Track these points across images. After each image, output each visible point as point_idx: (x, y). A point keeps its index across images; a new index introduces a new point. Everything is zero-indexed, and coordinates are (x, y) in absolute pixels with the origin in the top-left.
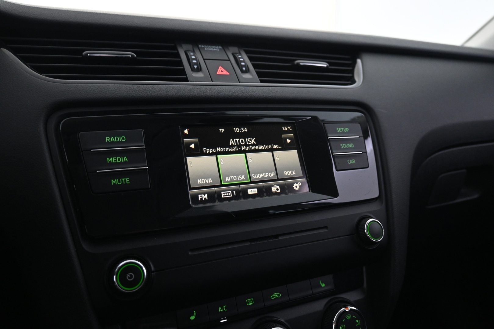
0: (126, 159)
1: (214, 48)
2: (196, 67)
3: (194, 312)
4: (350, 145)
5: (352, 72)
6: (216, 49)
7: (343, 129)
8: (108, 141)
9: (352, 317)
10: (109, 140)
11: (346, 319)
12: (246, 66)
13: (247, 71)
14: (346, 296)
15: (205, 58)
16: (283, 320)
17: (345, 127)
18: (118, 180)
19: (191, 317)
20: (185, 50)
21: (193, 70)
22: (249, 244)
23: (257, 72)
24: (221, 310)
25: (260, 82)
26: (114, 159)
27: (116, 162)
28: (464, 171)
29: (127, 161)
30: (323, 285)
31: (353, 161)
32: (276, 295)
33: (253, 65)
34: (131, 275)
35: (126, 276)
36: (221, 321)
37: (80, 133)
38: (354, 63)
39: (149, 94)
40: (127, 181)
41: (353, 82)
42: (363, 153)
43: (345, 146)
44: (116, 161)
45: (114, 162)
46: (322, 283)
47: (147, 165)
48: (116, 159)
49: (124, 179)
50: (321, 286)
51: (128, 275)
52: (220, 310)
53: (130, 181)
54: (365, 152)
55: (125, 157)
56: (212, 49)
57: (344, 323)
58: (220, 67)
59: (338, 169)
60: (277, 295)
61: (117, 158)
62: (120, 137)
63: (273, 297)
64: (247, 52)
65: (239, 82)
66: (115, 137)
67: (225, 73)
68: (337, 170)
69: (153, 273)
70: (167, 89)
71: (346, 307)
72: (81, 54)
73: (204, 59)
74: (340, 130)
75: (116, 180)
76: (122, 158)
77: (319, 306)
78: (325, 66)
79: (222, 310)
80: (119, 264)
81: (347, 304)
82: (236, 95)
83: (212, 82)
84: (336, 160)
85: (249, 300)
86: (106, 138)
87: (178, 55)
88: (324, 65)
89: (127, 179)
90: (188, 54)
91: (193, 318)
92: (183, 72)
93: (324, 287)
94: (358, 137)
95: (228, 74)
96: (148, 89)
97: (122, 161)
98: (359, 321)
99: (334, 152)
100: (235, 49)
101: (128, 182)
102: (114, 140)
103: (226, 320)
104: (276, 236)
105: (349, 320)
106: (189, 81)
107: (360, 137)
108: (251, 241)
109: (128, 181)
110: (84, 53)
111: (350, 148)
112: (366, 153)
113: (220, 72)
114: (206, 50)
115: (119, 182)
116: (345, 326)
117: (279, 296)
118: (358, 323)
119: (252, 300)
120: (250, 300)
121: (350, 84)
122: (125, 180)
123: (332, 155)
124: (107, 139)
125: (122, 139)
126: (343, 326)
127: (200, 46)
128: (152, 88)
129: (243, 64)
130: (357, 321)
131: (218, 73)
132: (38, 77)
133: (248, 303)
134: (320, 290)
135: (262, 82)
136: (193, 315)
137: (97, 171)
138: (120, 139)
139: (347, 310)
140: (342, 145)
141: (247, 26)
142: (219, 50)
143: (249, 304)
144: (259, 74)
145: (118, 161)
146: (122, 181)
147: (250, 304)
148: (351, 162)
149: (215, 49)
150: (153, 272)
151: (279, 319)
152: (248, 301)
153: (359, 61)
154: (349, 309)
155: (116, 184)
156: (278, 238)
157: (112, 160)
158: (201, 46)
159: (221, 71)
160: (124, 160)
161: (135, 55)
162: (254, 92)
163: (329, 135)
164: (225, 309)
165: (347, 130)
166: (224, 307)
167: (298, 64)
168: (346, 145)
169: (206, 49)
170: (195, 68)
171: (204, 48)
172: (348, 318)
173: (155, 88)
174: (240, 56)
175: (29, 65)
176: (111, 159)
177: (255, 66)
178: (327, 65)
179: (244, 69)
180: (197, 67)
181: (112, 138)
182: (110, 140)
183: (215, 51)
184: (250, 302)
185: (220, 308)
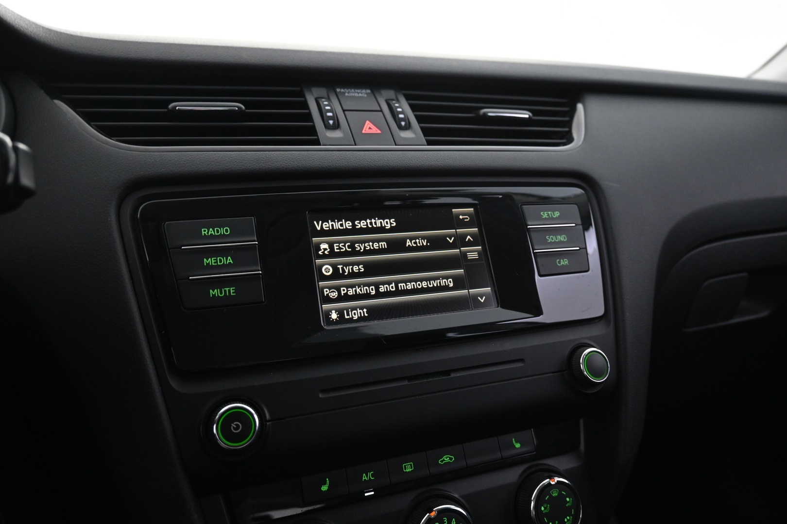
0: (230, 260)
1: (358, 93)
2: (331, 122)
3: (327, 479)
4: (562, 238)
5: (569, 124)
6: (362, 93)
7: (551, 214)
8: (204, 234)
9: (560, 493)
10: (206, 233)
11: (551, 496)
12: (406, 119)
13: (408, 127)
14: (552, 462)
15: (345, 108)
16: (456, 496)
17: (553, 211)
18: (219, 290)
20: (315, 97)
21: (328, 127)
22: (406, 383)
23: (422, 129)
24: (366, 478)
25: (426, 143)
26: (214, 260)
27: (216, 264)
28: (745, 274)
29: (232, 263)
30: (518, 445)
31: (564, 262)
32: (446, 459)
33: (417, 117)
34: (238, 426)
35: (231, 426)
36: (366, 494)
37: (167, 223)
38: (573, 111)
39: (264, 165)
40: (232, 291)
41: (570, 140)
42: (580, 249)
43: (553, 240)
44: (217, 262)
45: (213, 264)
46: (516, 442)
47: (260, 269)
48: (217, 260)
49: (227, 289)
50: (514, 446)
51: (232, 425)
52: (365, 478)
53: (236, 291)
54: (585, 247)
55: (229, 258)
56: (356, 95)
57: (547, 502)
58: (368, 122)
59: (542, 273)
60: (448, 459)
61: (218, 258)
62: (222, 229)
63: (442, 461)
64: (408, 98)
65: (396, 145)
66: (215, 229)
67: (375, 130)
68: (541, 275)
69: (268, 423)
70: (288, 158)
71: (551, 478)
72: (167, 107)
73: (344, 111)
74: (546, 215)
75: (216, 290)
76: (225, 258)
77: (511, 476)
78: (527, 116)
80: (221, 409)
81: (553, 474)
82: (390, 165)
83: (355, 145)
84: (539, 260)
85: (407, 465)
86: (203, 230)
87: (305, 105)
88: (525, 115)
89: (231, 289)
90: (321, 103)
91: (324, 488)
92: (313, 131)
93: (519, 448)
94: (574, 225)
95: (379, 132)
96: (262, 159)
97: (225, 263)
98: (571, 499)
99: (536, 247)
100: (390, 94)
101: (233, 293)
102: (213, 233)
103: (373, 493)
104: (447, 373)
105: (556, 497)
106: (321, 145)
107: (576, 225)
108: (410, 379)
109: (234, 291)
110: (171, 106)
111: (561, 242)
112: (585, 250)
113: (367, 129)
114: (347, 96)
115: (221, 293)
116: (549, 506)
117: (451, 460)
118: (569, 502)
119: (411, 465)
120: (409, 465)
121: (564, 144)
122: (229, 291)
123: (534, 253)
124: (204, 232)
125: (224, 231)
126: (545, 506)
127: (338, 90)
128: (268, 156)
129: (401, 116)
130: (568, 499)
131: (364, 132)
132: (107, 143)
133: (405, 469)
134: (512, 452)
135: (429, 143)
136: (325, 484)
137: (190, 278)
138: (222, 231)
139: (553, 483)
140: (549, 238)
141: (409, 58)
142: (366, 96)
143: (407, 470)
144: (426, 132)
145: (219, 264)
146: (225, 291)
147: (409, 470)
148: (562, 263)
149: (360, 95)
150: (269, 421)
151: (452, 493)
152: (405, 466)
153: (580, 106)
154: (556, 481)
155: (217, 295)
156: (450, 375)
157: (211, 261)
158: (340, 90)
159: (369, 128)
160: (228, 261)
161: (243, 107)
162: (417, 160)
163: (529, 223)
164: (372, 477)
165: (557, 214)
166: (370, 474)
167: (485, 114)
168: (554, 238)
169: (346, 94)
170: (330, 125)
171: (344, 93)
172: (554, 495)
173: (272, 156)
174: (397, 105)
175: (94, 125)
176: (210, 259)
177: (419, 119)
178: (529, 116)
179: (403, 123)
180: (333, 123)
181: (211, 229)
182: (208, 233)
183: (361, 97)
184: (408, 468)
185: (364, 474)
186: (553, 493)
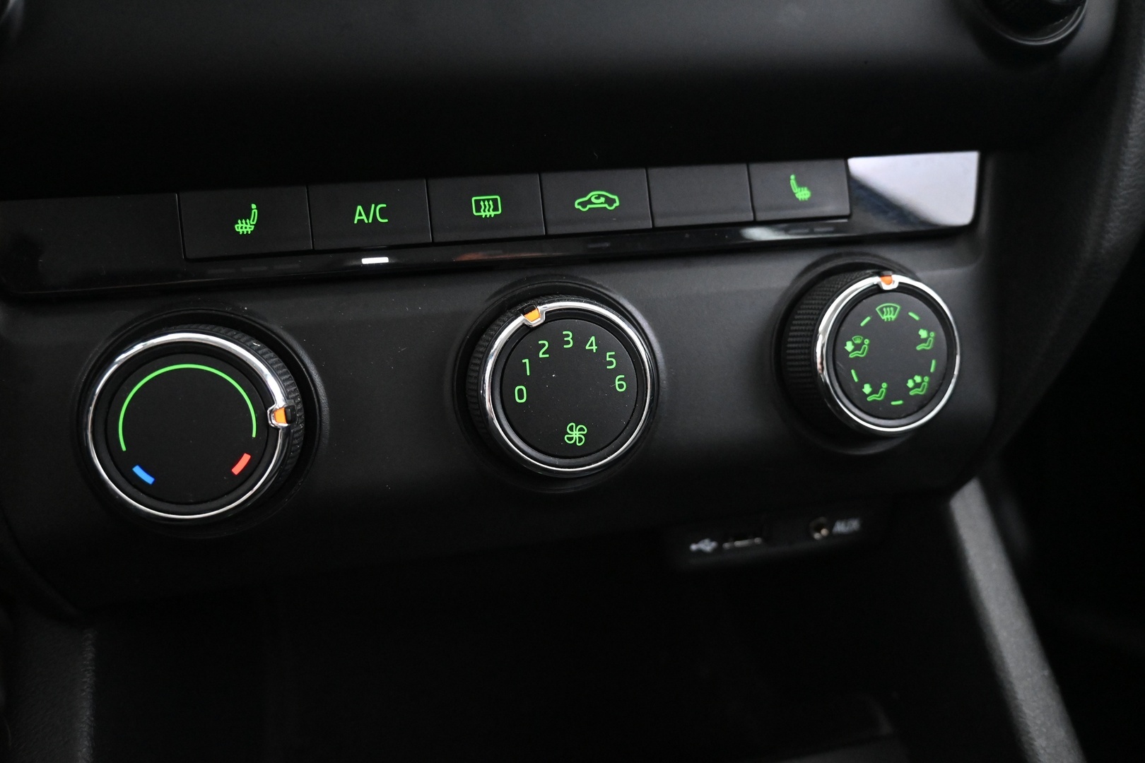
3: (254, 206)
9: (903, 317)
11: (876, 318)
19: (240, 225)
24: (364, 217)
30: (803, 194)
32: (597, 199)
36: (365, 260)
46: (801, 184)
50: (793, 194)
52: (360, 215)
57: (864, 332)
60: (602, 200)
63: (584, 204)
71: (883, 275)
79: (368, 217)
81: (888, 270)
85: (484, 200)
91: (245, 227)
98: (932, 334)
103: (385, 259)
105: (890, 323)
116: (867, 341)
117: (611, 205)
118: (925, 340)
119: (495, 201)
120: (488, 200)
126: (858, 341)
130: (923, 334)
133: (478, 210)
139: (885, 287)
143: (483, 214)
147: (488, 214)
151: (607, 289)
152: (477, 202)
154: (896, 284)
164: (382, 218)
166: (376, 209)
172: (884, 317)
184: (487, 208)
185: (359, 208)
186: (883, 313)
